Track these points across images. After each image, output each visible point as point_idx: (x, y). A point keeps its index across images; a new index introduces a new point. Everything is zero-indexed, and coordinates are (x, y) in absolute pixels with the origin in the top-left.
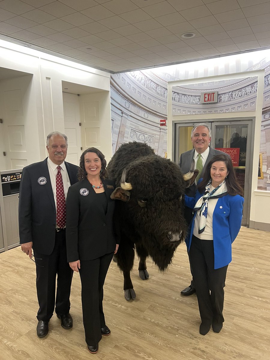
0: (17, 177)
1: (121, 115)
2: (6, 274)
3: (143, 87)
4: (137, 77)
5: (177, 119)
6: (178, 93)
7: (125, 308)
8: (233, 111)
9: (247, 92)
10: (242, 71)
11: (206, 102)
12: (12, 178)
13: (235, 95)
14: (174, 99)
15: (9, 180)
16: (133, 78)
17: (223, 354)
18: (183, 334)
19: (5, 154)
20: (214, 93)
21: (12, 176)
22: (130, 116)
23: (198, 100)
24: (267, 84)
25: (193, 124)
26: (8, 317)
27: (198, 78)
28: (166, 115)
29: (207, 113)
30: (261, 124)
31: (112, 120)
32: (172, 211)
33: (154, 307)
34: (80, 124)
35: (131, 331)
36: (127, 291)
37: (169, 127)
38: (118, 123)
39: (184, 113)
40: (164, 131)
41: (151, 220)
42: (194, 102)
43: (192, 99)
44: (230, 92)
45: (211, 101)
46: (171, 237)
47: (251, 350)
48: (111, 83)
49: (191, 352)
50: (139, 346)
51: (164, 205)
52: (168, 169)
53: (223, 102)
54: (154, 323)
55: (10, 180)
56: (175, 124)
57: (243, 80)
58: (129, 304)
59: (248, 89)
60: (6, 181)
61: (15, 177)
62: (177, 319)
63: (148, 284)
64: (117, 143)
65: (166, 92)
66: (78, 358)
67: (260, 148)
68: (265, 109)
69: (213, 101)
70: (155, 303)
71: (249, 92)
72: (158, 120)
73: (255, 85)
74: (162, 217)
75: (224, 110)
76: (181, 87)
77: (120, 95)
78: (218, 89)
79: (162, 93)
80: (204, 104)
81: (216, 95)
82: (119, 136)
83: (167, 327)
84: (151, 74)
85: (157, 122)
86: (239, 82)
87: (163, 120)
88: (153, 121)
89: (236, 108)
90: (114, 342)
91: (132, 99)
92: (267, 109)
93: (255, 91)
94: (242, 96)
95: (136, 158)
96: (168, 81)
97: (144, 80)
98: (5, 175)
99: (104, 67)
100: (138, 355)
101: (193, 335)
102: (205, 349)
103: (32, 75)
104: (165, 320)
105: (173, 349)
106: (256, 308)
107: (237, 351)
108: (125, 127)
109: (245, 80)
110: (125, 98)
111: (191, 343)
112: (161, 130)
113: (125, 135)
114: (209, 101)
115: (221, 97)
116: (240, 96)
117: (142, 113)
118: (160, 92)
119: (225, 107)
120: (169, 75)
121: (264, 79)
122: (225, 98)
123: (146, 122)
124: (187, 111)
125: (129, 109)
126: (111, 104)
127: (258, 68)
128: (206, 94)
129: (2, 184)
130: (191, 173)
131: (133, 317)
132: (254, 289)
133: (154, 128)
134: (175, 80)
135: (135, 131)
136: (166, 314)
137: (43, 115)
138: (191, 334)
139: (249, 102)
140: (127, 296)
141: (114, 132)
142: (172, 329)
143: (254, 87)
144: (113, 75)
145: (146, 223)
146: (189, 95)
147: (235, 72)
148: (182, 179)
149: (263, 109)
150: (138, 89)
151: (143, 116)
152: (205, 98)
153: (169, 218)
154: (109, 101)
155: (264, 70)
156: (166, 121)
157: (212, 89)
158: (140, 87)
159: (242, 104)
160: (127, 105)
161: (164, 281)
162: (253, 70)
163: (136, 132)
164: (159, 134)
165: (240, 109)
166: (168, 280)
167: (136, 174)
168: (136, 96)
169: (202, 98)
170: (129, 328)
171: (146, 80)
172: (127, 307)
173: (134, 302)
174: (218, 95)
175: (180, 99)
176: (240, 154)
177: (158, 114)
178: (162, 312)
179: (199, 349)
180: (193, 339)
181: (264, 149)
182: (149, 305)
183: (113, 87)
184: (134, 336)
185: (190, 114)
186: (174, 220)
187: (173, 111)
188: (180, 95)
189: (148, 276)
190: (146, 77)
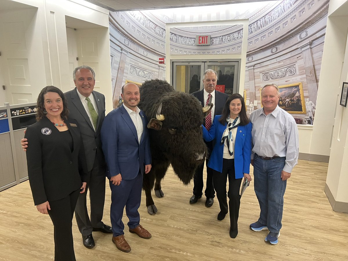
0: (26, 111)
1: (121, 52)
2: (27, 204)
3: (142, 26)
4: (136, 17)
5: (175, 58)
6: (175, 34)
7: (150, 220)
8: (224, 53)
9: (234, 37)
10: (230, 19)
11: (200, 44)
12: (21, 113)
13: (225, 39)
14: (171, 39)
15: (18, 114)
16: (132, 17)
17: (233, 243)
18: (201, 233)
19: (4, 88)
20: (208, 37)
21: (21, 111)
22: (129, 53)
23: (193, 42)
24: (250, 31)
25: (188, 63)
26: (45, 238)
27: (193, 21)
28: (164, 54)
29: (201, 53)
30: (245, 65)
31: (111, 56)
32: (196, 136)
33: (174, 217)
34: (77, 59)
35: (161, 236)
36: (150, 207)
37: (168, 65)
38: (118, 59)
39: (180, 52)
40: (163, 68)
41: (180, 145)
42: (189, 43)
43: (188, 40)
44: (221, 36)
45: (204, 43)
46: (197, 157)
47: (252, 238)
48: (110, 20)
49: (210, 244)
50: (170, 245)
51: (190, 132)
52: (192, 103)
53: (215, 45)
54: (177, 228)
55: (20, 115)
56: (173, 62)
57: (231, 27)
58: (152, 217)
59: (236, 35)
60: (15, 115)
61: (24, 112)
62: (195, 223)
63: (164, 200)
64: (117, 78)
65: (164, 33)
66: (123, 260)
67: (245, 85)
68: (249, 53)
69: (206, 43)
70: (174, 214)
71: (236, 38)
72: (157, 58)
73: (241, 32)
74: (190, 141)
75: (216, 52)
76: (178, 29)
77: (119, 32)
78: (210, 33)
79: (160, 33)
80: (198, 46)
81: (209, 39)
82: (118, 71)
83: (188, 230)
84: (150, 14)
85: (156, 60)
86: (228, 28)
87: (162, 58)
88: (153, 59)
89: (226, 51)
90: (148, 245)
91: (131, 37)
92: (250, 53)
93: (241, 37)
94: (230, 40)
95: (162, 94)
96: (166, 23)
97: (143, 20)
98: (15, 110)
99: (106, 5)
100: (171, 251)
101: (208, 233)
102: (220, 241)
103: (37, 8)
104: (185, 225)
105: (197, 244)
106: (251, 210)
107: (242, 239)
108: (125, 63)
109: (233, 26)
110: (125, 36)
111: (208, 238)
112: (160, 68)
113: (125, 71)
114: (203, 43)
115: (213, 40)
116: (229, 41)
117: (141, 51)
118: (158, 32)
119: (216, 49)
120: (167, 17)
121: (248, 27)
122: (216, 41)
123: (146, 60)
124: (183, 51)
125: (129, 46)
126: (110, 40)
127: (244, 17)
128: (201, 37)
129: (12, 118)
130: (209, 106)
131: (159, 226)
132: (247, 197)
133: (153, 65)
134: (173, 22)
135: (134, 68)
136: (184, 221)
137: (49, 50)
138: (207, 232)
139: (236, 46)
140: (151, 211)
141: (113, 68)
142: (192, 231)
143: (240, 34)
144: (112, 13)
145: (175, 147)
146: (185, 37)
147: (225, 19)
148: (202, 110)
149: (247, 53)
150: (137, 28)
151: (142, 54)
152: (200, 40)
153: (195, 142)
154: (108, 37)
155: (248, 19)
156: (165, 59)
157: (205, 33)
158: (139, 26)
159: (231, 48)
160: (127, 42)
161: (177, 197)
162: (240, 19)
163: (136, 68)
164: (158, 71)
165: (229, 51)
166: (180, 196)
167: (168, 107)
168: (135, 35)
169: (197, 40)
170: (158, 234)
171: (145, 20)
172: (152, 219)
173: (156, 215)
174: (211, 38)
175: (177, 40)
176: (225, 90)
177: (156, 52)
178: (182, 220)
179: (216, 241)
180: (209, 236)
181: (247, 86)
182: (169, 216)
183: (112, 24)
184: (163, 239)
185: (186, 54)
186: (199, 144)
187: (171, 50)
188: (177, 36)
189: (163, 195)
190: (145, 17)
